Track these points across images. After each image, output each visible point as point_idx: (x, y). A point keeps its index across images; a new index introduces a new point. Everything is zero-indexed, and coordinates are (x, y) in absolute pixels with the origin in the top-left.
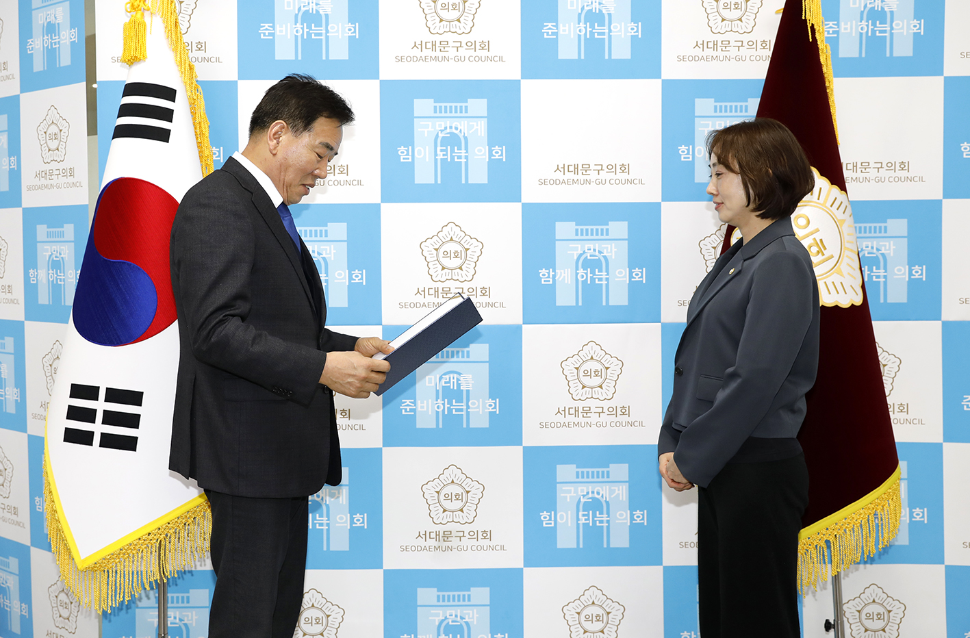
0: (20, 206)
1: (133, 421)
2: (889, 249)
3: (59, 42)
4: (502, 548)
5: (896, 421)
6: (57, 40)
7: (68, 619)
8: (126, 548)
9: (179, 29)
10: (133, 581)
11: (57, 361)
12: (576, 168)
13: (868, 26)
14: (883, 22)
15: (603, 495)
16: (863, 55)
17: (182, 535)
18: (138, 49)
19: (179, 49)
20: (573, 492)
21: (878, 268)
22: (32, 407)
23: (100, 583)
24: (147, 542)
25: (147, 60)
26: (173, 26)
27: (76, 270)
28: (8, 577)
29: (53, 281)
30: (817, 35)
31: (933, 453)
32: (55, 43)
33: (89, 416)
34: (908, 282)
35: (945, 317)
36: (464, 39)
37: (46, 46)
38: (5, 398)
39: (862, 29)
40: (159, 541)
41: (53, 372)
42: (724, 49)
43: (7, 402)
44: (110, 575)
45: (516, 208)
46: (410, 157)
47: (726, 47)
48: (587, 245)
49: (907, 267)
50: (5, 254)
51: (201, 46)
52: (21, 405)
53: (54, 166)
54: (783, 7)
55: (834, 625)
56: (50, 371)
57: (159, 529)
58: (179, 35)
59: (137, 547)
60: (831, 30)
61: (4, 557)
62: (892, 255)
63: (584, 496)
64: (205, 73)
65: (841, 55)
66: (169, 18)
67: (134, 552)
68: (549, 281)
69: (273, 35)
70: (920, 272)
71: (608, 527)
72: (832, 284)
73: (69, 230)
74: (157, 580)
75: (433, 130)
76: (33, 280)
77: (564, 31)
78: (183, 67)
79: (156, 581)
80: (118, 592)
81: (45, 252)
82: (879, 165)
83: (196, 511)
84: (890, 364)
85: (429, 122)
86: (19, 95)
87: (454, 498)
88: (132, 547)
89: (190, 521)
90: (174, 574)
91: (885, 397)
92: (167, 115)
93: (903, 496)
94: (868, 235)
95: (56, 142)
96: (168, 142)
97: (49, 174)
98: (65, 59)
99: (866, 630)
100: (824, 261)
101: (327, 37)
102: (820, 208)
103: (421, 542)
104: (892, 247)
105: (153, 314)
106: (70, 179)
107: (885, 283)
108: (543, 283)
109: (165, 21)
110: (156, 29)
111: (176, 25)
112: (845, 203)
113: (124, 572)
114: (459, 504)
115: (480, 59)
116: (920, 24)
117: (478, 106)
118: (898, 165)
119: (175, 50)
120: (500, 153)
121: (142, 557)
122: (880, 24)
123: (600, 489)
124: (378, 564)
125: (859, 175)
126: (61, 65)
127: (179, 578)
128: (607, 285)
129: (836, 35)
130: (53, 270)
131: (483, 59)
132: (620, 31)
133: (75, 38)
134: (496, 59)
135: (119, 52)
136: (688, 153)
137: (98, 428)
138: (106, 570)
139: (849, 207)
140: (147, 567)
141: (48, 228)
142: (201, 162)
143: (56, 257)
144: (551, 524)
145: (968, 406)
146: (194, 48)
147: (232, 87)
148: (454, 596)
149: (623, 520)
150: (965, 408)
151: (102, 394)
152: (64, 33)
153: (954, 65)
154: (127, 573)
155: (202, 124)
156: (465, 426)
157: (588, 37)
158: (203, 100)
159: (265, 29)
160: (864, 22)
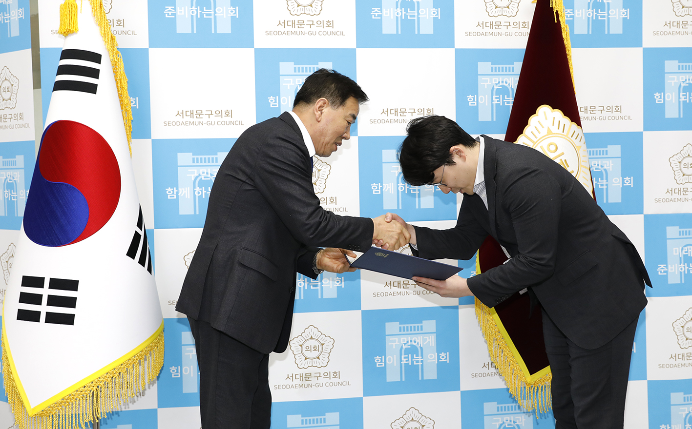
2: (609, 166)
3: (10, 18)
4: (348, 384)
6: (8, 17)
8: (66, 398)
9: (103, 10)
10: (72, 423)
11: (11, 259)
12: (396, 111)
13: (593, 12)
14: (603, 10)
15: (418, 343)
16: (590, 33)
17: (110, 386)
18: (72, 24)
20: (397, 341)
21: (602, 179)
23: (46, 425)
24: (82, 393)
25: (78, 33)
26: (98, 7)
27: (26, 190)
29: (8, 198)
30: (560, 19)
32: (7, 20)
33: (37, 299)
34: (622, 188)
35: (645, 213)
36: (315, 18)
39: (589, 14)
40: (92, 392)
41: (9, 266)
42: (497, 27)
44: (54, 419)
45: (354, 140)
46: (277, 104)
47: (498, 26)
49: (621, 178)
51: (120, 23)
53: (7, 111)
56: (6, 266)
57: (92, 382)
58: (103, 14)
59: (75, 397)
60: (569, 15)
62: (611, 170)
63: (405, 344)
64: (124, 42)
65: (576, 32)
67: (73, 401)
68: (378, 192)
69: (175, 15)
70: (629, 181)
71: (422, 365)
73: (20, 160)
74: (91, 421)
75: (293, 84)
77: (386, 14)
78: (107, 37)
81: (1, 176)
82: (602, 108)
83: (120, 368)
85: (291, 79)
87: (312, 349)
88: (71, 397)
89: (116, 376)
90: (104, 415)
92: (95, 73)
94: (595, 156)
95: (9, 94)
96: (96, 94)
97: (3, 118)
98: (15, 32)
101: (215, 17)
102: (564, 138)
103: (289, 382)
104: (611, 165)
105: (85, 222)
106: (20, 122)
108: (374, 193)
109: (92, 2)
110: (85, 9)
111: (100, 6)
112: (582, 135)
113: (65, 415)
114: (316, 354)
115: (327, 33)
116: (627, 12)
118: (614, 108)
119: (100, 25)
121: (79, 404)
122: (601, 11)
123: (417, 339)
125: (589, 115)
126: (12, 36)
127: (109, 419)
128: (419, 195)
129: (572, 19)
130: (8, 190)
131: (329, 34)
132: (425, 14)
133: (22, 15)
134: (338, 33)
135: (57, 26)
136: (474, 101)
137: (44, 309)
138: (51, 415)
139: (583, 137)
140: (83, 411)
141: (3, 158)
142: (122, 108)
143: (10, 180)
144: (382, 365)
145: (661, 272)
146: (115, 24)
147: (144, 53)
148: (314, 420)
149: (432, 359)
150: (659, 273)
151: (47, 283)
152: (14, 11)
153: (650, 41)
154: (67, 417)
155: (122, 80)
156: (320, 297)
157: (403, 18)
158: (122, 62)
159: (169, 10)
160: (590, 10)
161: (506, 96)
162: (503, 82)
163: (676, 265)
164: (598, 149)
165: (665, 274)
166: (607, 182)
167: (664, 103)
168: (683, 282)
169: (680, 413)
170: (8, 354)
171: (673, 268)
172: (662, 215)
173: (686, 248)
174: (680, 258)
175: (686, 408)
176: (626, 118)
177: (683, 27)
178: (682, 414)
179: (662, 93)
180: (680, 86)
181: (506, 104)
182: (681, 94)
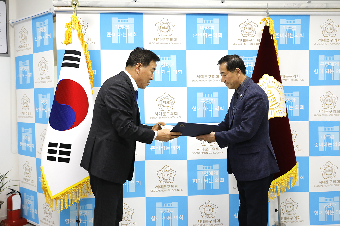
0: (33, 88)
1: (68, 153)
2: (294, 100)
4: (181, 190)
5: (296, 150)
6: (44, 37)
7: (49, 214)
8: (66, 192)
9: (82, 34)
10: (68, 202)
11: (45, 136)
12: (203, 76)
13: (288, 35)
15: (211, 174)
16: (286, 44)
17: (84, 188)
18: (69, 39)
19: (82, 40)
20: (202, 173)
21: (291, 106)
22: (37, 150)
24: (72, 190)
25: (72, 43)
26: (80, 33)
28: (31, 202)
30: (273, 37)
31: (306, 159)
33: (54, 152)
34: (299, 110)
35: (309, 120)
36: (169, 37)
37: (41, 39)
38: (29, 147)
39: (286, 36)
40: (76, 190)
43: (30, 148)
44: (61, 200)
45: (185, 88)
47: (247, 41)
48: (206, 99)
49: (299, 106)
50: (29, 103)
51: (89, 39)
52: (34, 149)
53: (44, 76)
54: (263, 29)
55: (278, 210)
56: (43, 138)
58: (82, 35)
59: (70, 192)
60: (277, 36)
61: (29, 195)
62: (295, 102)
63: (206, 174)
64: (90, 47)
65: (280, 43)
66: (79, 30)
68: (195, 110)
69: (111, 36)
70: (303, 107)
71: (213, 183)
72: (278, 111)
73: (48, 95)
75: (160, 65)
76: (38, 111)
77: (199, 35)
78: (83, 45)
79: (76, 202)
80: (64, 206)
81: (41, 102)
82: (291, 76)
83: (88, 181)
84: (294, 134)
85: (159, 63)
86: (32, 54)
88: (68, 192)
90: (81, 200)
91: (293, 143)
92: (78, 60)
93: (297, 172)
94: (288, 96)
95: (44, 68)
96: (79, 68)
97: (42, 78)
98: (47, 43)
99: (287, 211)
100: (275, 104)
101: (128, 37)
102: (274, 88)
103: (157, 189)
105: (74, 121)
106: (49, 80)
107: (293, 110)
108: (193, 111)
109: (78, 31)
110: (75, 33)
111: (81, 33)
112: (282, 87)
114: (168, 177)
115: (174, 43)
116: (302, 35)
117: (174, 58)
118: (296, 76)
119: (81, 40)
120: (180, 72)
121: (71, 195)
122: (291, 34)
123: (210, 172)
124: (144, 196)
125: (285, 79)
126: (46, 45)
128: (212, 111)
129: (279, 38)
130: (44, 108)
132: (216, 35)
133: (50, 36)
134: (179, 43)
135: (63, 41)
137: (57, 156)
139: (283, 88)
140: (73, 198)
141: (42, 95)
142: (89, 74)
143: (45, 104)
144: (196, 183)
145: (316, 146)
146: (87, 39)
147: (98, 51)
148: (167, 205)
149: (217, 181)
150: (315, 146)
151: (59, 145)
152: (46, 35)
153: (312, 47)
154: (67, 200)
155: (89, 62)
156: (170, 154)
157: (206, 37)
158: (89, 55)
159: (109, 34)
160: (287, 34)
161: (250, 70)
162: (248, 64)
163: (322, 143)
164: (289, 93)
165: (318, 147)
166: (293, 107)
167: (318, 74)
168: (325, 150)
169: (323, 206)
170: (43, 174)
171: (321, 144)
172: (317, 122)
173: (327, 136)
174: (324, 140)
175: (326, 204)
176: (301, 80)
177: (327, 41)
178: (324, 206)
179: (317, 70)
180: (325, 66)
181: (250, 74)
182: (326, 70)
